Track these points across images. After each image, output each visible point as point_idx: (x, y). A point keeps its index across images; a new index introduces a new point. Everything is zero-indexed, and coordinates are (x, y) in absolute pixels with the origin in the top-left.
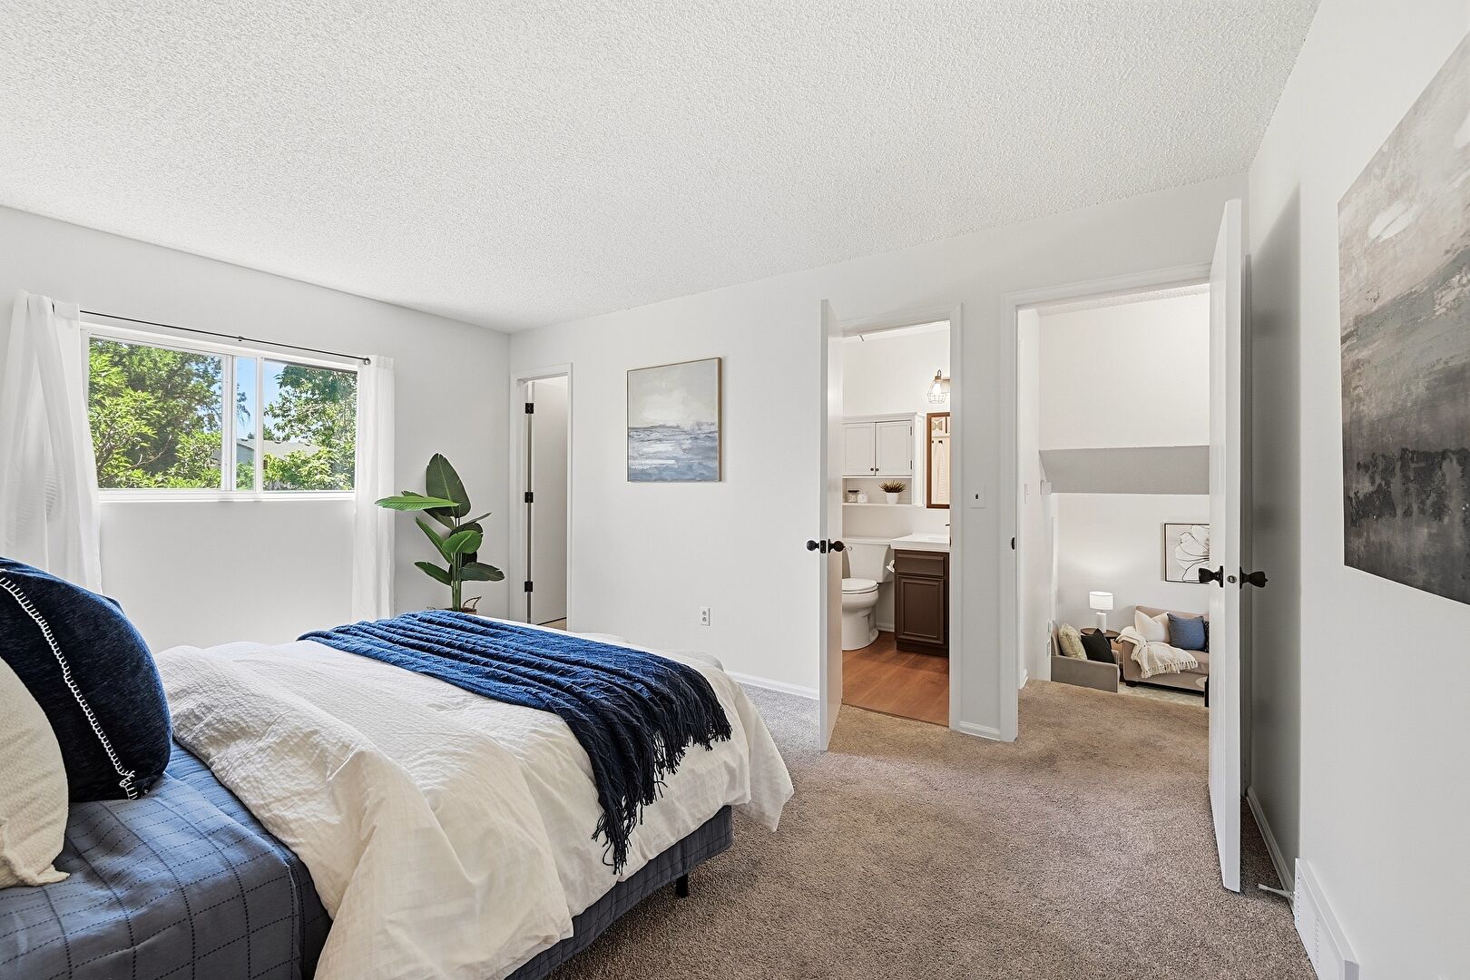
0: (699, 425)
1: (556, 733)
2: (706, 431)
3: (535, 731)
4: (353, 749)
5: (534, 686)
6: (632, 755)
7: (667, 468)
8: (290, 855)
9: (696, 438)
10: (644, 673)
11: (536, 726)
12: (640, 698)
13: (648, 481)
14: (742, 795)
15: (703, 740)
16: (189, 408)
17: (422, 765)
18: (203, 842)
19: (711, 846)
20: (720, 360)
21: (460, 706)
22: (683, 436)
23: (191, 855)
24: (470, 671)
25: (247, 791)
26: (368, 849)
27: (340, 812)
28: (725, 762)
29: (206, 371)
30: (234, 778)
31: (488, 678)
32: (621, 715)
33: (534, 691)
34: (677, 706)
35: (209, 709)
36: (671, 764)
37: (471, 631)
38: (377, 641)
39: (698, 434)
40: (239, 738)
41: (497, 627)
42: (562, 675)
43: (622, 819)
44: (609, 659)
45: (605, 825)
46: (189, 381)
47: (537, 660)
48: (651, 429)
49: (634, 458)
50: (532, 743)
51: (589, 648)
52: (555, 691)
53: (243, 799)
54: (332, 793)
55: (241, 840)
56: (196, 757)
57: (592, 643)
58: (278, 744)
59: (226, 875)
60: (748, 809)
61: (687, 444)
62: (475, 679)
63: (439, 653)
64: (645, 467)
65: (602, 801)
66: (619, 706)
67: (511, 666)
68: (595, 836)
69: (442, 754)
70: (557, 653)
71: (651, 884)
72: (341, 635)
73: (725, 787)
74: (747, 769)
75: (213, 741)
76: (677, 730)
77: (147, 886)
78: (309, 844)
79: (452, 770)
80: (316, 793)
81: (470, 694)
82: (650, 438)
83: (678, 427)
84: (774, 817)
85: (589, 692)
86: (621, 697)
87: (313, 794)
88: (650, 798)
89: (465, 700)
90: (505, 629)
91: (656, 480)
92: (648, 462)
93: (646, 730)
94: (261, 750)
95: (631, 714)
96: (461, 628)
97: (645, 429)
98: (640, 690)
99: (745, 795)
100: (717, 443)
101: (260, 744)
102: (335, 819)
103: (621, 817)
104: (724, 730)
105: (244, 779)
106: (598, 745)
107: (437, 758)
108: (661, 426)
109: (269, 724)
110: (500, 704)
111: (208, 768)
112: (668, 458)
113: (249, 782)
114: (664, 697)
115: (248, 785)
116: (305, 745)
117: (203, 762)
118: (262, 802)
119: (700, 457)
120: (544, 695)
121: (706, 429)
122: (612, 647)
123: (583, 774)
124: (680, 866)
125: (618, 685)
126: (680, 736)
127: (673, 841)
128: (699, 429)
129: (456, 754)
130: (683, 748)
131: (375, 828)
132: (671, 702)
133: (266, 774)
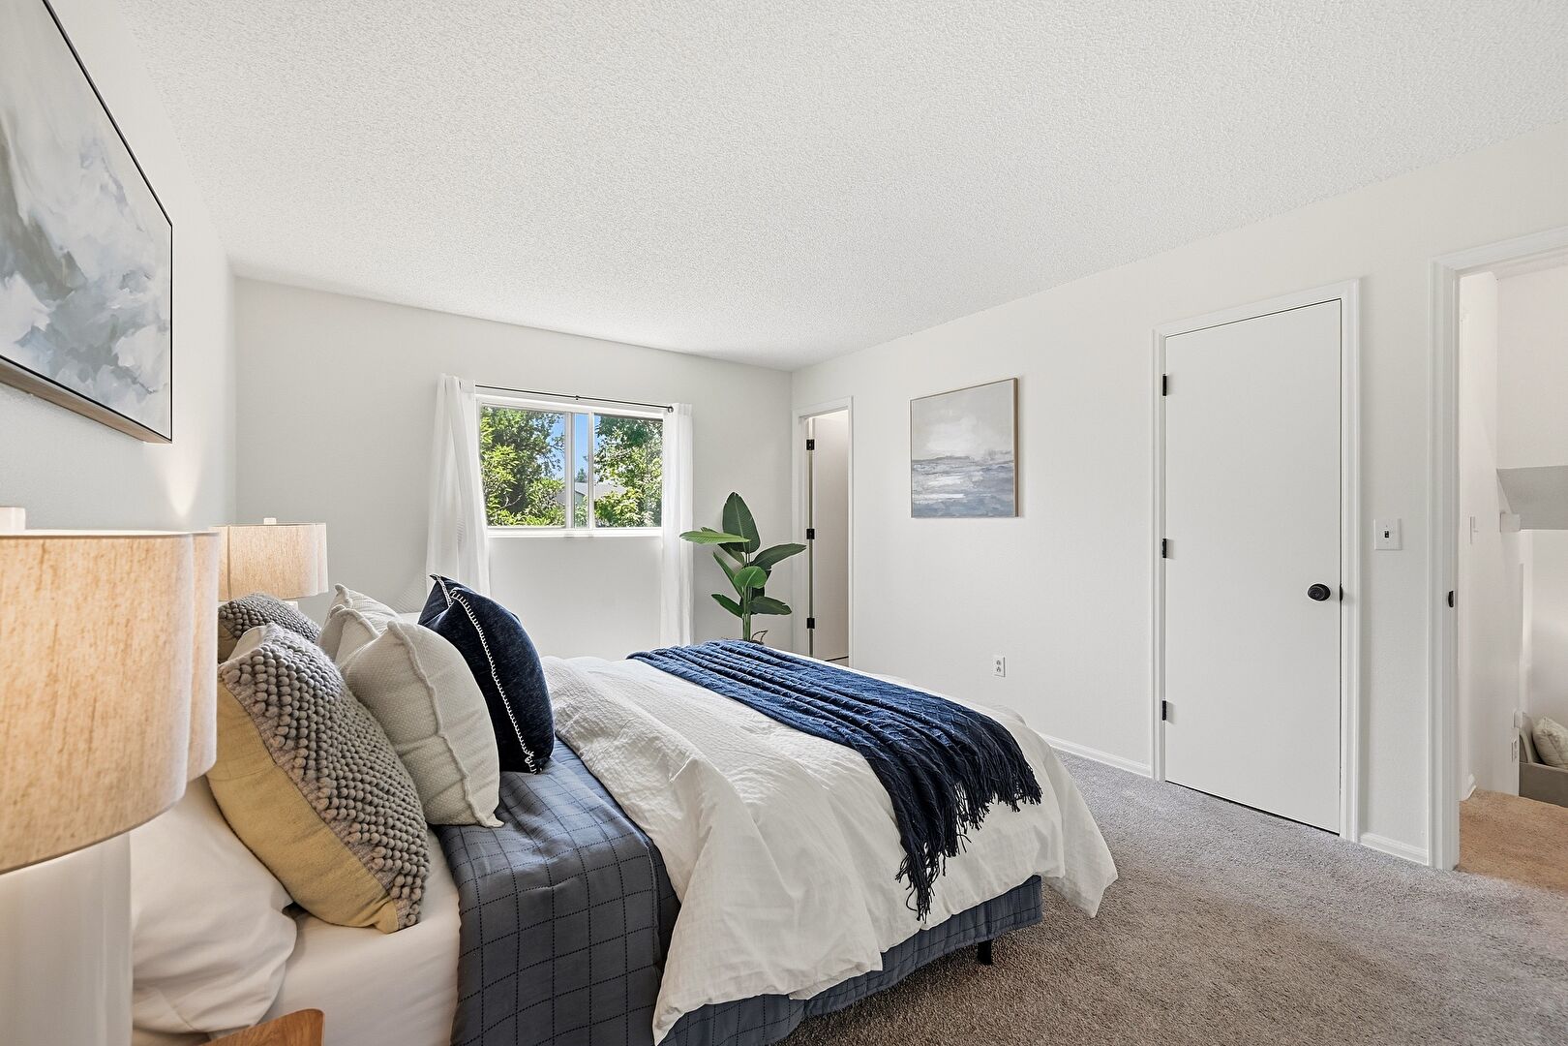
0: (992, 454)
1: (857, 768)
2: (1000, 461)
3: (836, 764)
4: (689, 757)
5: (833, 721)
6: (934, 803)
7: (956, 502)
8: (647, 839)
9: (988, 470)
10: (942, 720)
11: (837, 758)
12: (940, 745)
13: (934, 516)
14: (1055, 867)
15: (1007, 797)
16: (532, 458)
17: (742, 779)
18: (586, 816)
19: (1019, 916)
20: (1016, 381)
21: (767, 731)
22: (972, 468)
23: (581, 824)
24: (771, 700)
25: (611, 780)
26: (706, 845)
27: (681, 809)
28: (1035, 826)
29: (543, 425)
30: (599, 768)
31: (788, 708)
32: (922, 760)
33: (834, 725)
34: (980, 758)
35: (576, 709)
36: (975, 819)
37: (768, 662)
38: (690, 664)
39: (991, 465)
40: (599, 736)
41: (790, 661)
42: (858, 712)
43: (925, 867)
44: (904, 702)
45: (908, 870)
46: (532, 434)
47: (833, 695)
48: (938, 460)
49: (919, 493)
50: (835, 775)
51: (882, 688)
52: (853, 727)
53: (607, 786)
54: (675, 793)
55: (612, 819)
56: (569, 748)
57: (884, 684)
58: (630, 745)
59: (605, 845)
60: (1060, 885)
61: (978, 476)
62: (777, 708)
63: (742, 680)
64: (930, 502)
65: (904, 843)
66: (917, 750)
67: (809, 699)
68: (899, 877)
69: (757, 772)
70: (850, 691)
71: (953, 940)
72: (660, 657)
73: (1035, 854)
74: (1060, 838)
75: (581, 736)
76: (979, 782)
77: (554, 841)
78: (661, 832)
79: (768, 789)
80: (661, 790)
81: (773, 721)
82: (935, 471)
83: (967, 458)
84: (1092, 901)
85: (887, 732)
86: (920, 741)
87: (660, 791)
88: (953, 852)
89: (769, 727)
90: (799, 663)
91: (942, 516)
92: (934, 496)
93: (947, 778)
94: (617, 747)
95: (932, 760)
96: (758, 659)
97: (930, 462)
98: (939, 737)
99: (1058, 868)
100: (1013, 474)
101: (616, 743)
102: (679, 815)
103: (924, 863)
104: (1033, 793)
105: (607, 770)
106: (899, 787)
107: (755, 776)
108: (947, 458)
109: (622, 727)
110: (801, 734)
111: (579, 758)
112: (956, 492)
113: (611, 773)
114: (965, 748)
115: (611, 776)
116: (649, 747)
117: (574, 751)
118: (622, 791)
119: (993, 490)
120: (843, 730)
121: (999, 459)
122: (905, 689)
123: (884, 813)
124: (984, 930)
125: (916, 729)
126: (984, 791)
127: (978, 901)
128: (992, 459)
129: (771, 774)
130: (987, 805)
131: (711, 828)
132: (974, 753)
133: (623, 768)
